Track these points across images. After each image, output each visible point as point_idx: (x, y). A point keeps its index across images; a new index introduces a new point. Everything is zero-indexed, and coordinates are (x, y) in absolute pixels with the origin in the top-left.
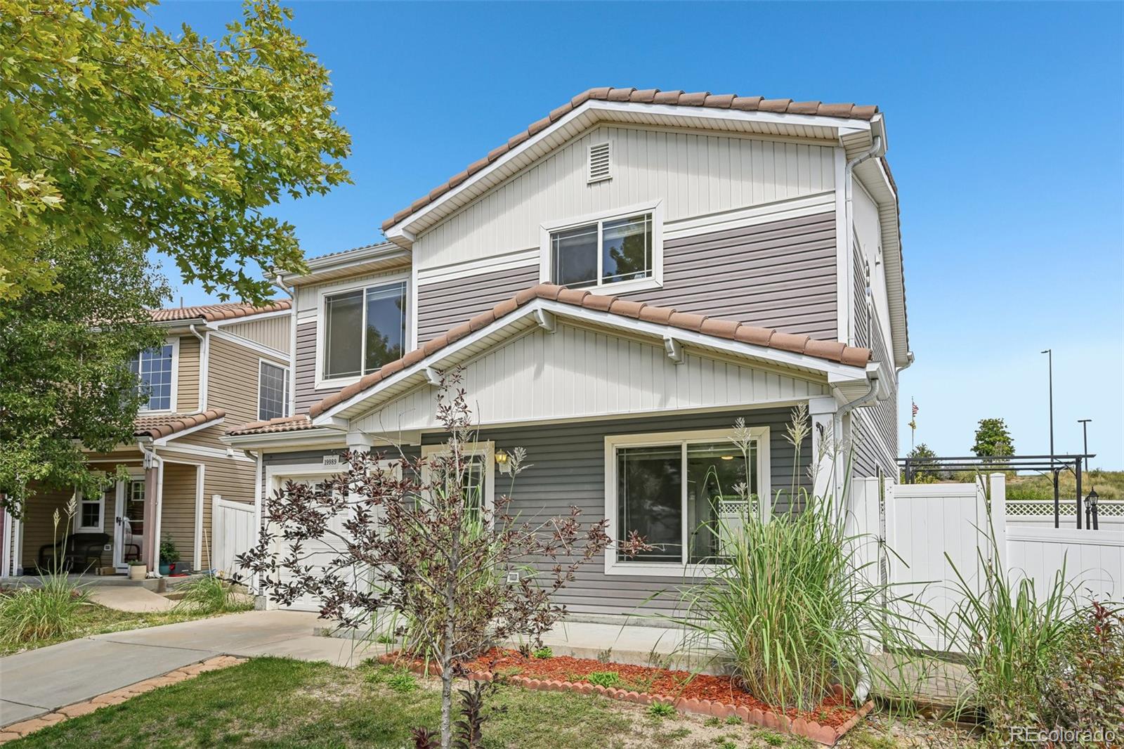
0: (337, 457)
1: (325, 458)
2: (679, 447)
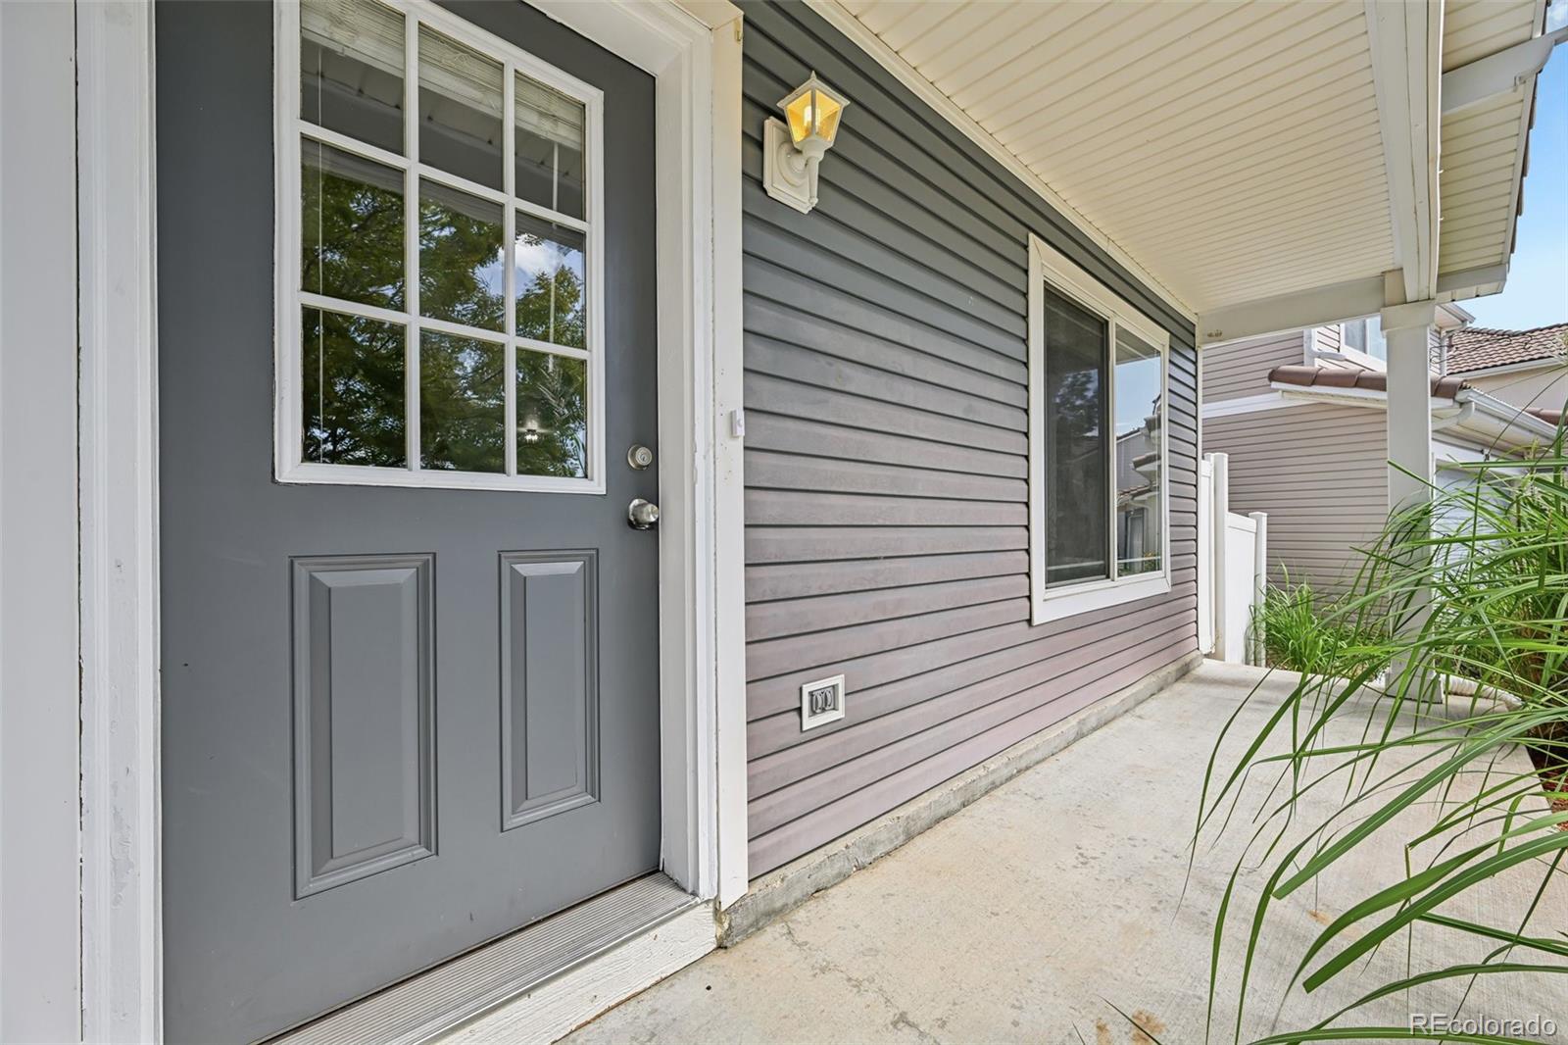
2: (1103, 326)
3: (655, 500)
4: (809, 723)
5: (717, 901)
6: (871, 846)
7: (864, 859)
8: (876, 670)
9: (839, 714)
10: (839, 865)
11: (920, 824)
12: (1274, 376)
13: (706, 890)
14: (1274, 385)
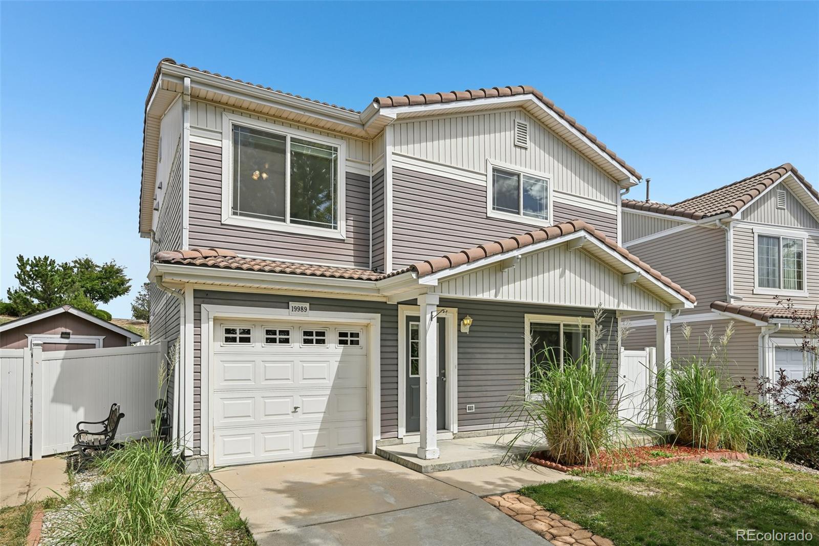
0: (307, 305)
1: (292, 304)
2: (559, 325)
3: (445, 377)
4: (468, 411)
5: (453, 432)
6: (479, 434)
7: (478, 435)
8: (482, 405)
9: (474, 411)
10: (473, 435)
11: (490, 434)
12: (713, 306)
13: (452, 430)
14: (713, 310)
